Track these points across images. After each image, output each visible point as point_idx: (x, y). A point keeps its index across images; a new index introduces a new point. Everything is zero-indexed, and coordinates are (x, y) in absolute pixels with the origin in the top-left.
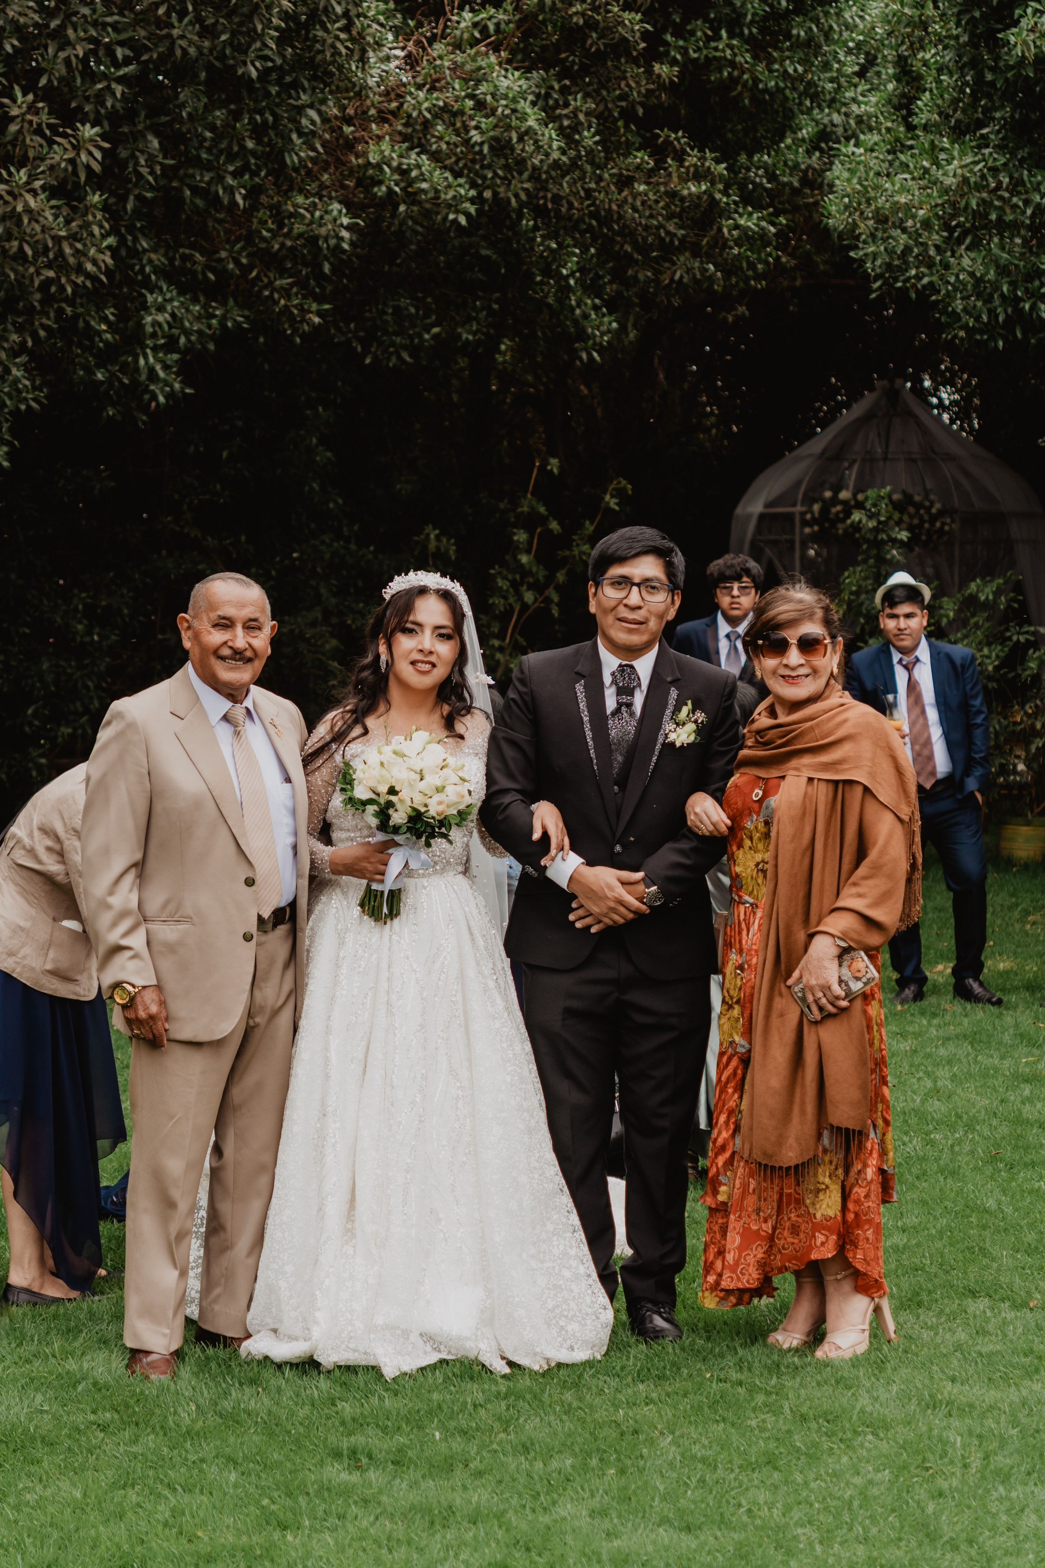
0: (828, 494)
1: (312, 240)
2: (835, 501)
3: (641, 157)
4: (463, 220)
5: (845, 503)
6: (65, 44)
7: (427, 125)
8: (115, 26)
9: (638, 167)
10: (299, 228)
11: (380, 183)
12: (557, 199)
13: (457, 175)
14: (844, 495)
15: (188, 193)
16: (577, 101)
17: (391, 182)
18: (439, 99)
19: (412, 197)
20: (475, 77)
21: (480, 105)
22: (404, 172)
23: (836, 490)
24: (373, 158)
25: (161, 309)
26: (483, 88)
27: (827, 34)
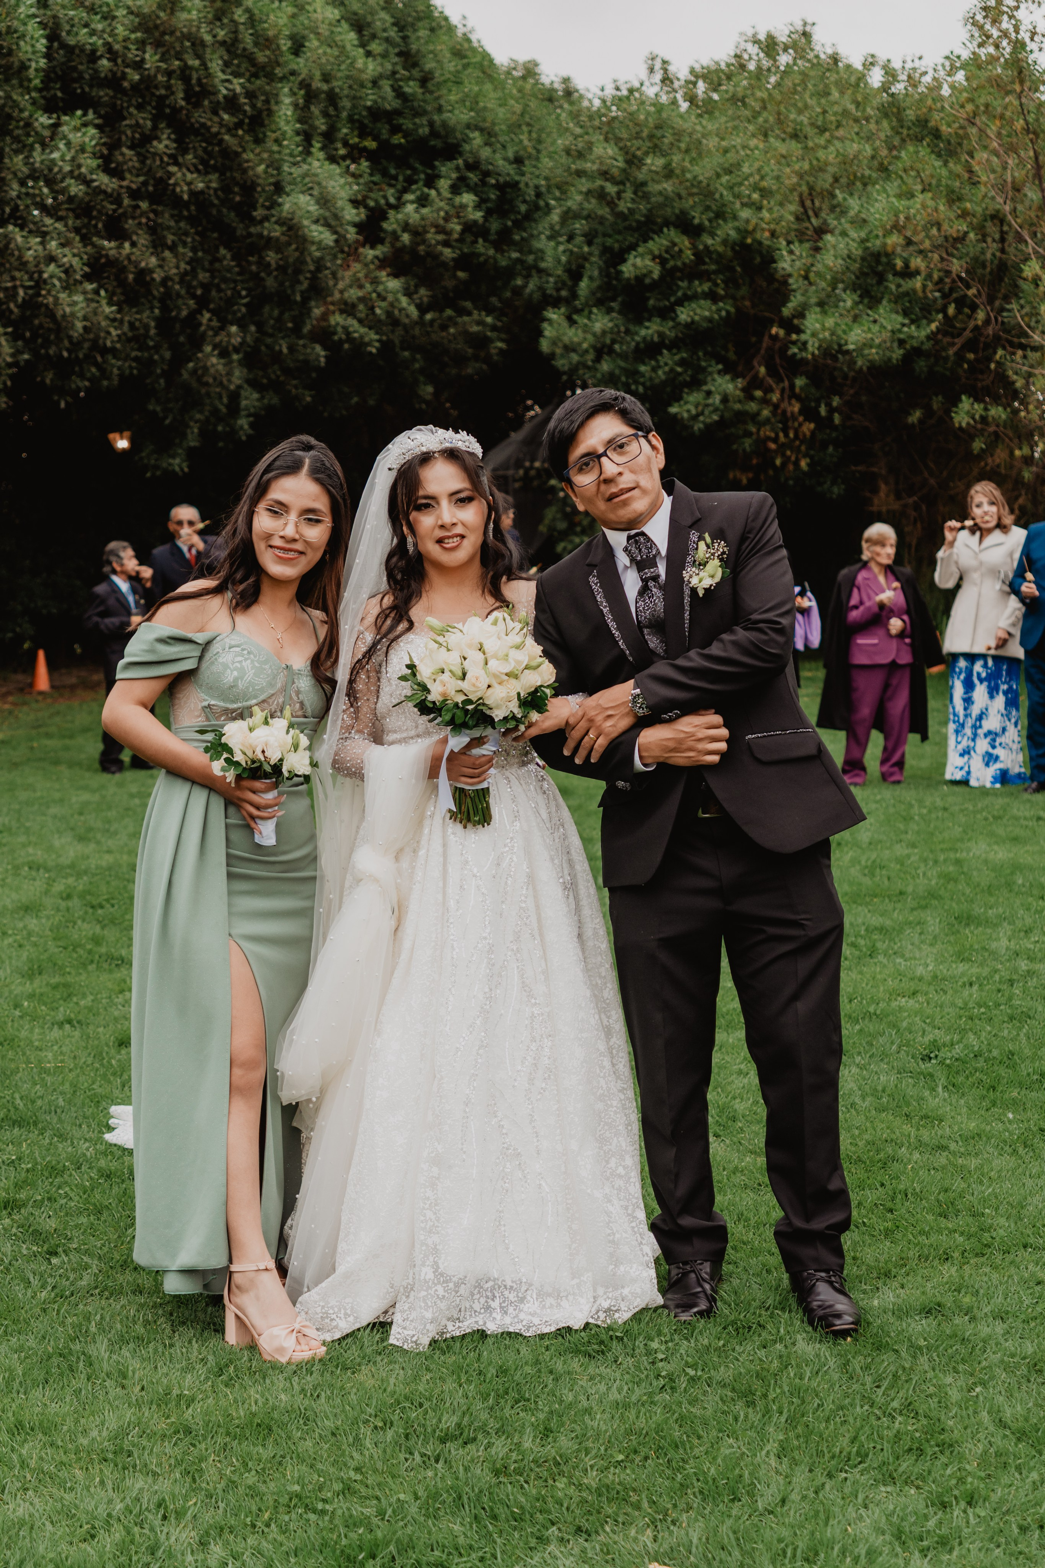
0: (527, 464)
1: (306, 362)
2: (532, 468)
3: (449, 312)
4: (374, 351)
5: (537, 469)
6: (220, 290)
7: (354, 306)
8: (242, 281)
9: (450, 318)
10: (301, 358)
11: (335, 333)
12: (414, 337)
13: (370, 328)
14: (537, 464)
15: (263, 348)
16: (423, 291)
17: (340, 335)
18: (360, 294)
19: (349, 338)
20: (375, 281)
21: (379, 295)
22: (345, 328)
23: (532, 461)
24: (333, 323)
25: (246, 398)
26: (380, 288)
27: (532, 236)
